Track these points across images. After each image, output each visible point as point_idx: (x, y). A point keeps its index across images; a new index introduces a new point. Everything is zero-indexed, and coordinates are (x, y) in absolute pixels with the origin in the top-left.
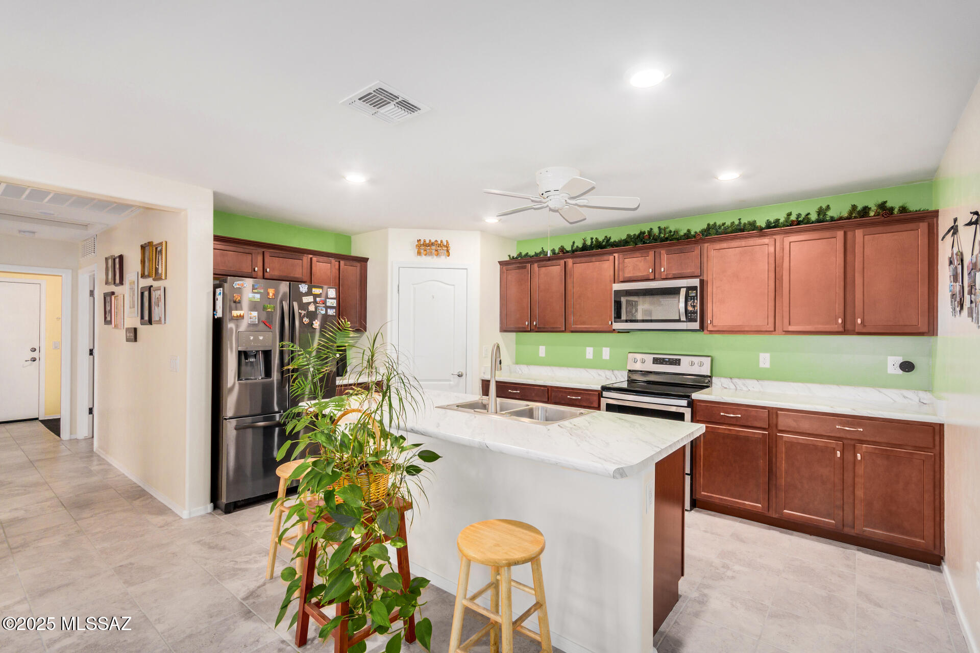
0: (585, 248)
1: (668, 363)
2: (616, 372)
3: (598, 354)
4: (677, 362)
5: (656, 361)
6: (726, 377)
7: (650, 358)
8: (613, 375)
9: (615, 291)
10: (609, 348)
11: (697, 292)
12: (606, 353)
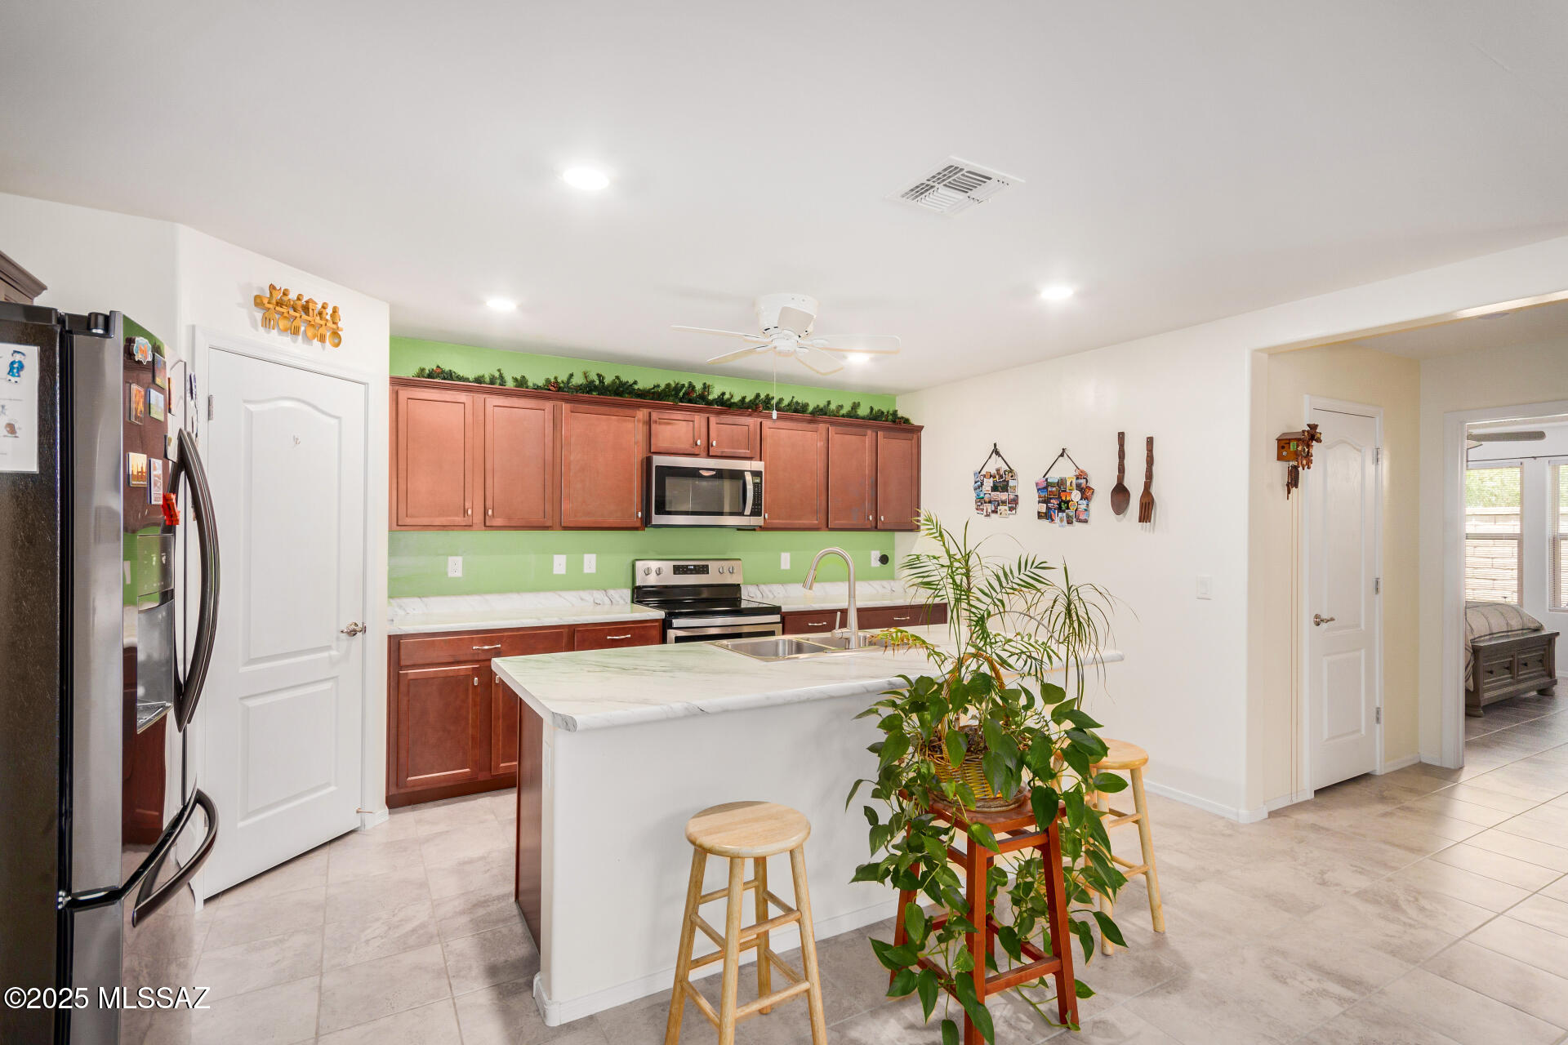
0: (589, 387)
1: (694, 572)
2: (611, 592)
3: (575, 566)
4: (703, 570)
5: (678, 570)
6: (752, 584)
7: (668, 567)
8: (606, 598)
9: (656, 466)
10: (595, 555)
11: (761, 479)
12: (590, 563)
